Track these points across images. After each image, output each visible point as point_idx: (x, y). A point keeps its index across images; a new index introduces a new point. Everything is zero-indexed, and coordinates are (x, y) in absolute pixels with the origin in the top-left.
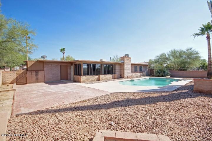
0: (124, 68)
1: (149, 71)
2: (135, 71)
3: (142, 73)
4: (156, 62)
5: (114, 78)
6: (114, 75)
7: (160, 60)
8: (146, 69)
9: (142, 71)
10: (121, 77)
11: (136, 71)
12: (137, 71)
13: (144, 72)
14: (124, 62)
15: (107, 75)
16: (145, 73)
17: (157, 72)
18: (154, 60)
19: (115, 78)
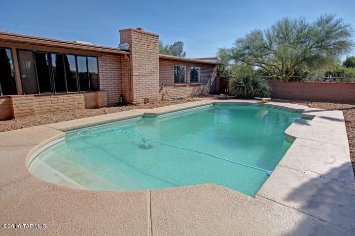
0: (131, 70)
1: (218, 81)
2: (176, 81)
3: (197, 88)
4: (237, 56)
5: (93, 104)
6: (91, 95)
7: (246, 52)
8: (209, 77)
9: (197, 80)
10: (124, 101)
11: (178, 80)
12: (183, 81)
13: (205, 83)
14: (131, 47)
15: (60, 97)
16: (206, 88)
17: (237, 85)
18: (233, 51)
19: (97, 107)
